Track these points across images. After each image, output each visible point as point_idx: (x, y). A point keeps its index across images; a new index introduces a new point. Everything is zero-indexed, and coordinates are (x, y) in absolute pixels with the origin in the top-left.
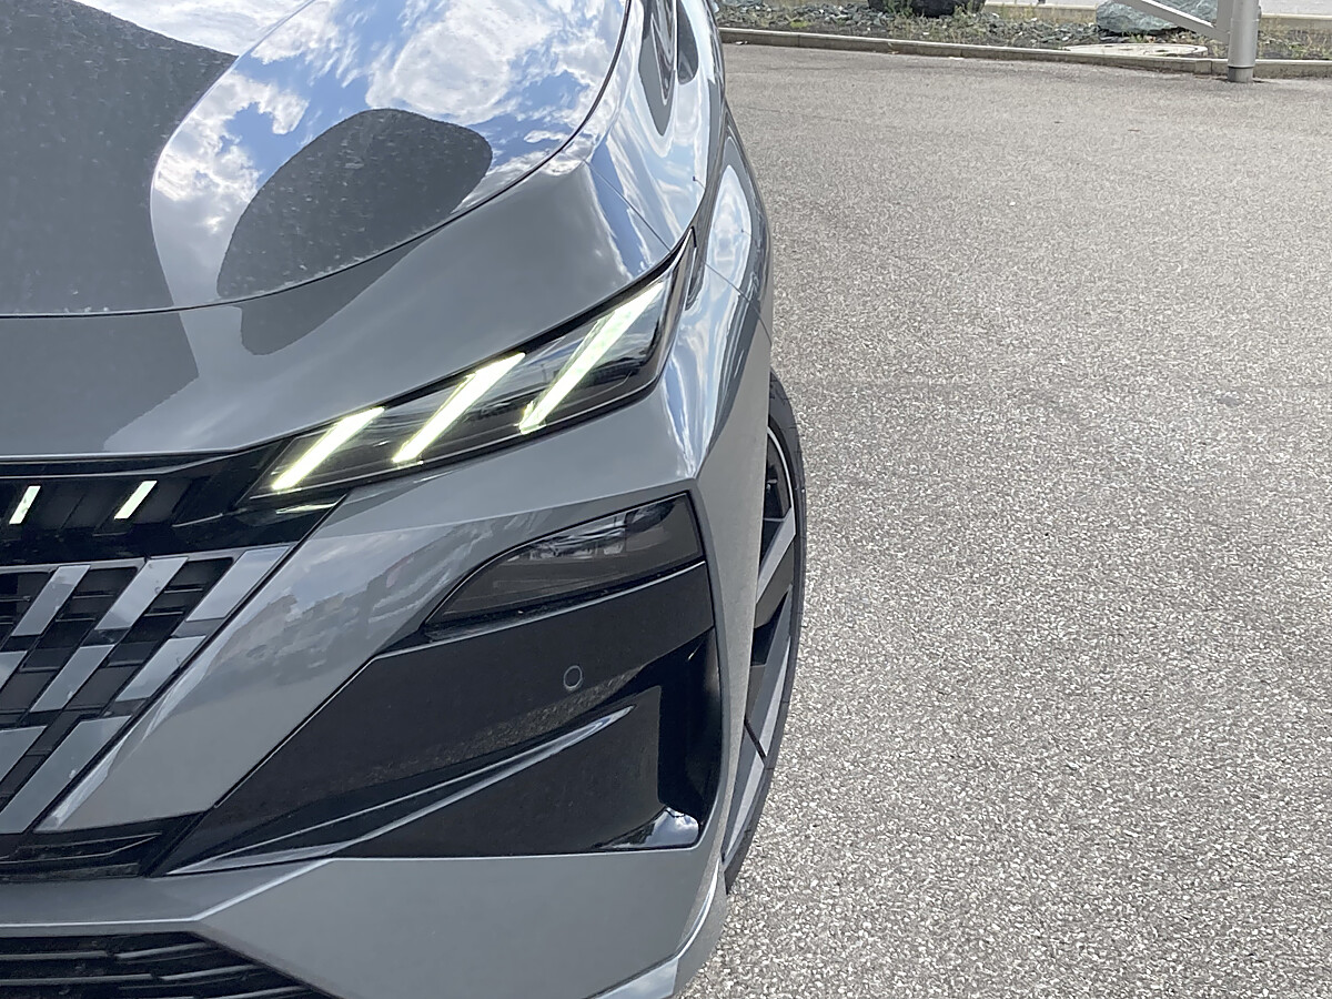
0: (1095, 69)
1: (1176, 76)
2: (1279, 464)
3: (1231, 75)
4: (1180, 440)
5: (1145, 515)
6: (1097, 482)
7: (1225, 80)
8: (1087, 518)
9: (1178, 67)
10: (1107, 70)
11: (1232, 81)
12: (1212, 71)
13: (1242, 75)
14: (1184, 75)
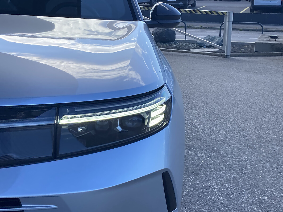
0: (199, 55)
1: (215, 57)
2: (268, 167)
3: (226, 57)
4: (244, 160)
5: (243, 185)
6: (230, 175)
7: (224, 58)
8: (230, 187)
9: (215, 55)
10: (201, 55)
11: (226, 58)
12: (222, 56)
13: (228, 57)
14: (217, 56)
